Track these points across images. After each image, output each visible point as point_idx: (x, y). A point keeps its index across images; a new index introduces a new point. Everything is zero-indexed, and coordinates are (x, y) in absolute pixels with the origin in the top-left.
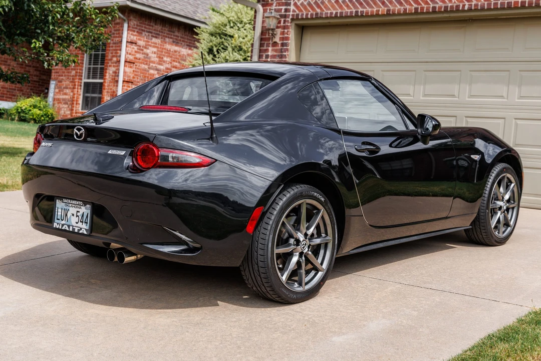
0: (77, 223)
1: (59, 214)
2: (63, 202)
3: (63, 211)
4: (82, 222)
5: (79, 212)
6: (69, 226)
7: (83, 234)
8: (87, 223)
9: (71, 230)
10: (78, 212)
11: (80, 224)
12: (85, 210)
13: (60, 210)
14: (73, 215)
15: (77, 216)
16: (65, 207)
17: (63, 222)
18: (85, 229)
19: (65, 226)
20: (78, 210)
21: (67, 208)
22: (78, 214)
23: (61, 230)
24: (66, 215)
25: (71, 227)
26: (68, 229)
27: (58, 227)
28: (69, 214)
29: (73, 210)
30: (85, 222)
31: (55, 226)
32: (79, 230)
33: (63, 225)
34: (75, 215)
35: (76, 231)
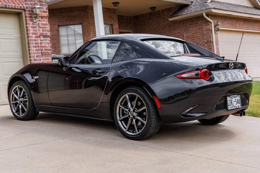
0: (236, 104)
1: (229, 103)
2: (230, 97)
4: (238, 103)
5: (236, 99)
7: (240, 108)
9: (235, 108)
12: (238, 98)
13: (229, 101)
14: (234, 101)
15: (236, 101)
16: (231, 99)
17: (231, 106)
18: (240, 106)
19: (233, 107)
22: (236, 100)
23: (232, 109)
24: (232, 102)
25: (235, 107)
26: (234, 108)
27: (230, 109)
28: (233, 102)
29: (234, 100)
30: (239, 103)
31: (229, 109)
32: (238, 107)
34: (235, 101)
35: (237, 108)
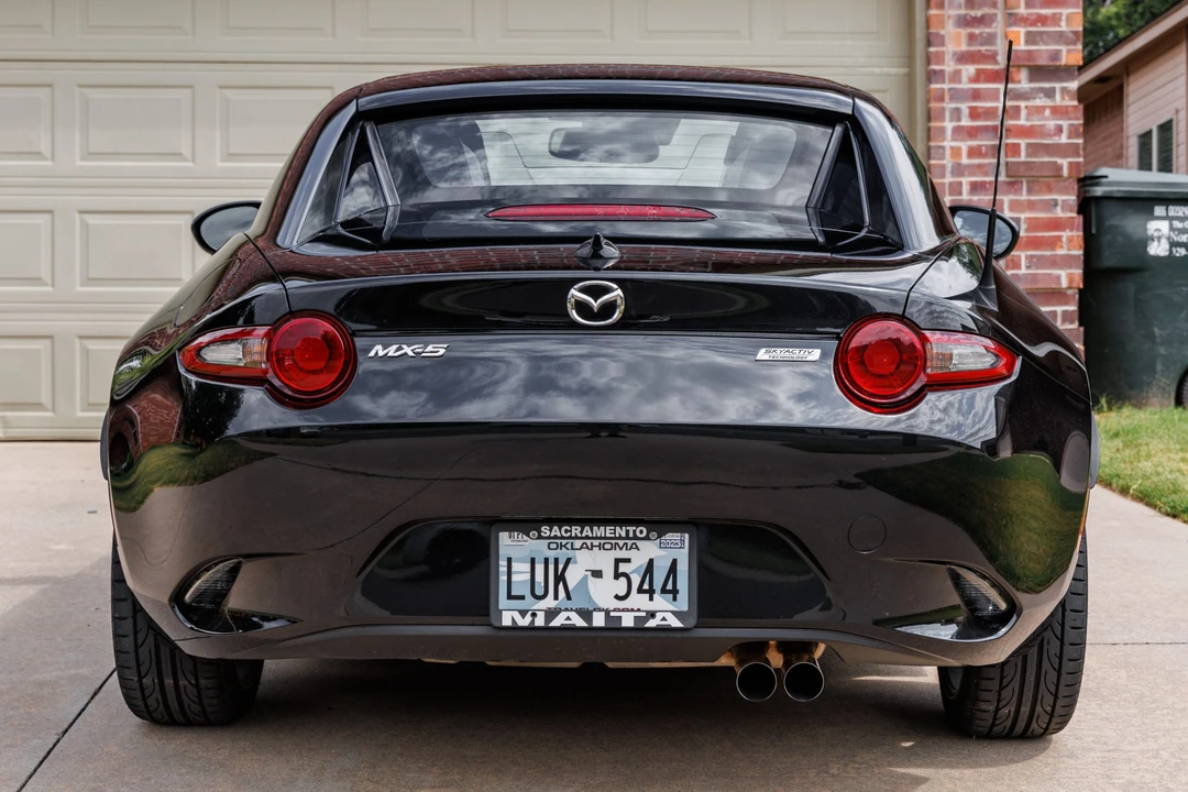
0: (623, 598)
1: (521, 578)
2: (540, 537)
3: (540, 568)
4: (651, 592)
5: (627, 560)
6: (586, 614)
7: (665, 630)
8: (675, 592)
9: (599, 623)
10: (618, 561)
11: (639, 601)
12: (663, 551)
13: (520, 567)
14: (597, 574)
15: (620, 575)
16: (552, 555)
17: (550, 604)
18: (674, 613)
19: (563, 614)
20: (623, 554)
21: (563, 554)
22: (625, 568)
24: (560, 579)
25: (597, 616)
26: (581, 624)
27: (522, 622)
28: (575, 575)
29: (592, 559)
30: (664, 591)
31: (506, 622)
32: (640, 620)
33: (551, 614)
34: (609, 572)
35: (628, 623)
